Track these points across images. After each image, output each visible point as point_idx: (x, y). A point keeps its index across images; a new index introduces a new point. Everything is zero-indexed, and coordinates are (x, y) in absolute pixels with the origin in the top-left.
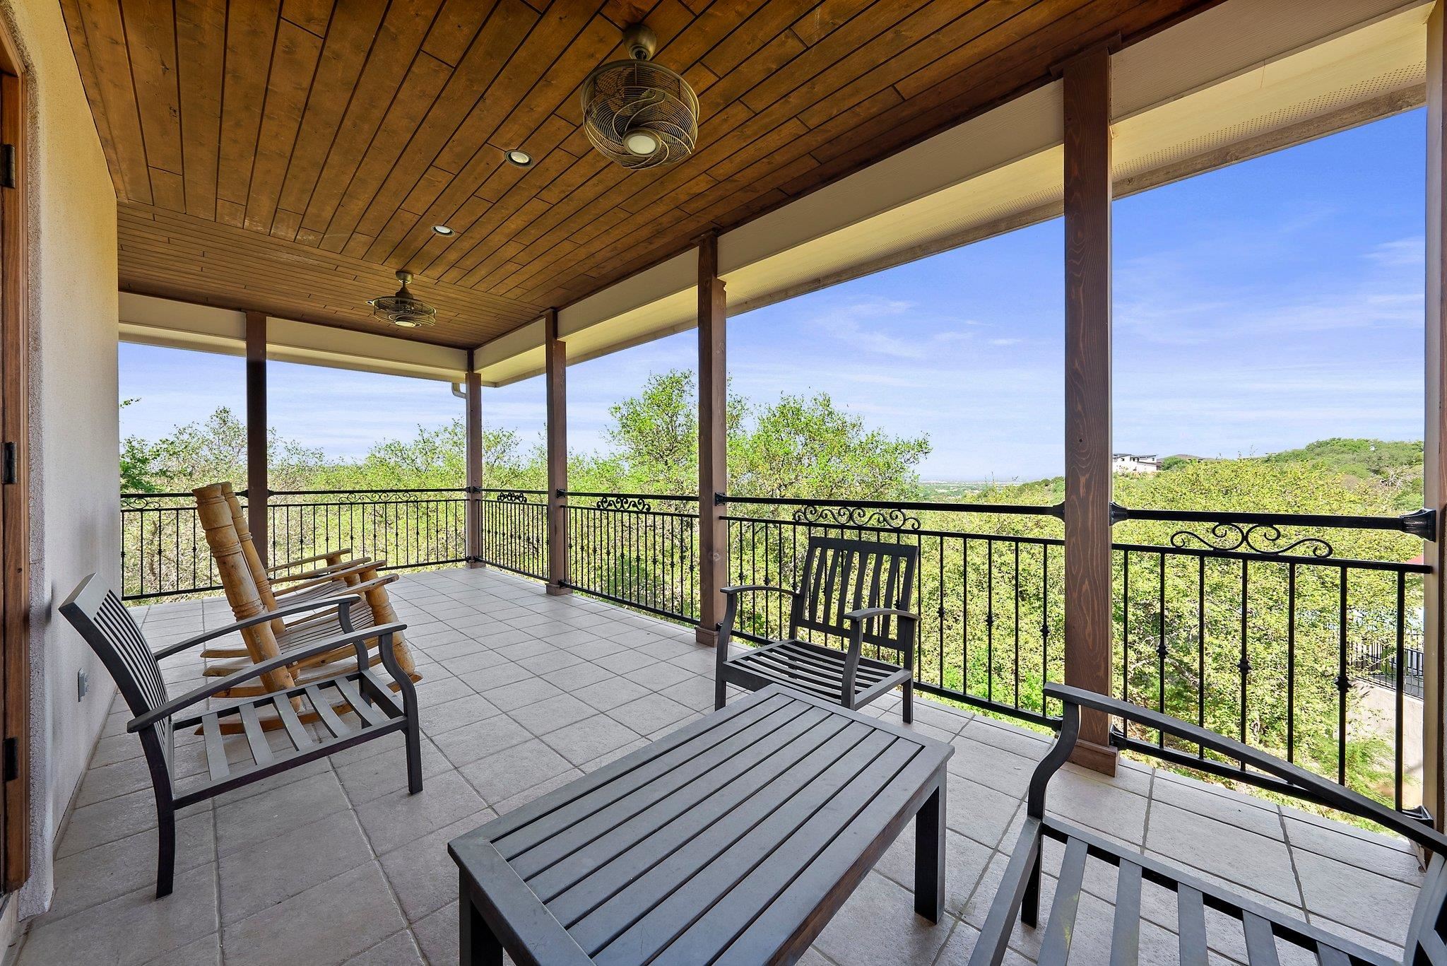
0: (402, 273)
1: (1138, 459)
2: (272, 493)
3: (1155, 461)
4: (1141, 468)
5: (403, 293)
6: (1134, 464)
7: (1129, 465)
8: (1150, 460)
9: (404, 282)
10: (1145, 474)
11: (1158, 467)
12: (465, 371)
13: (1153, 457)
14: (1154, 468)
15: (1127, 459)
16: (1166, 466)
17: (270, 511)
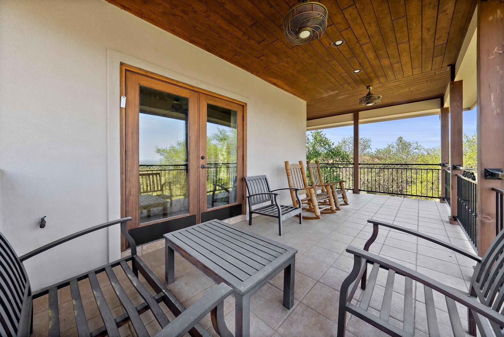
0: (368, 87)
2: (360, 164)
5: (369, 94)
9: (369, 90)
12: (438, 108)
17: (359, 169)
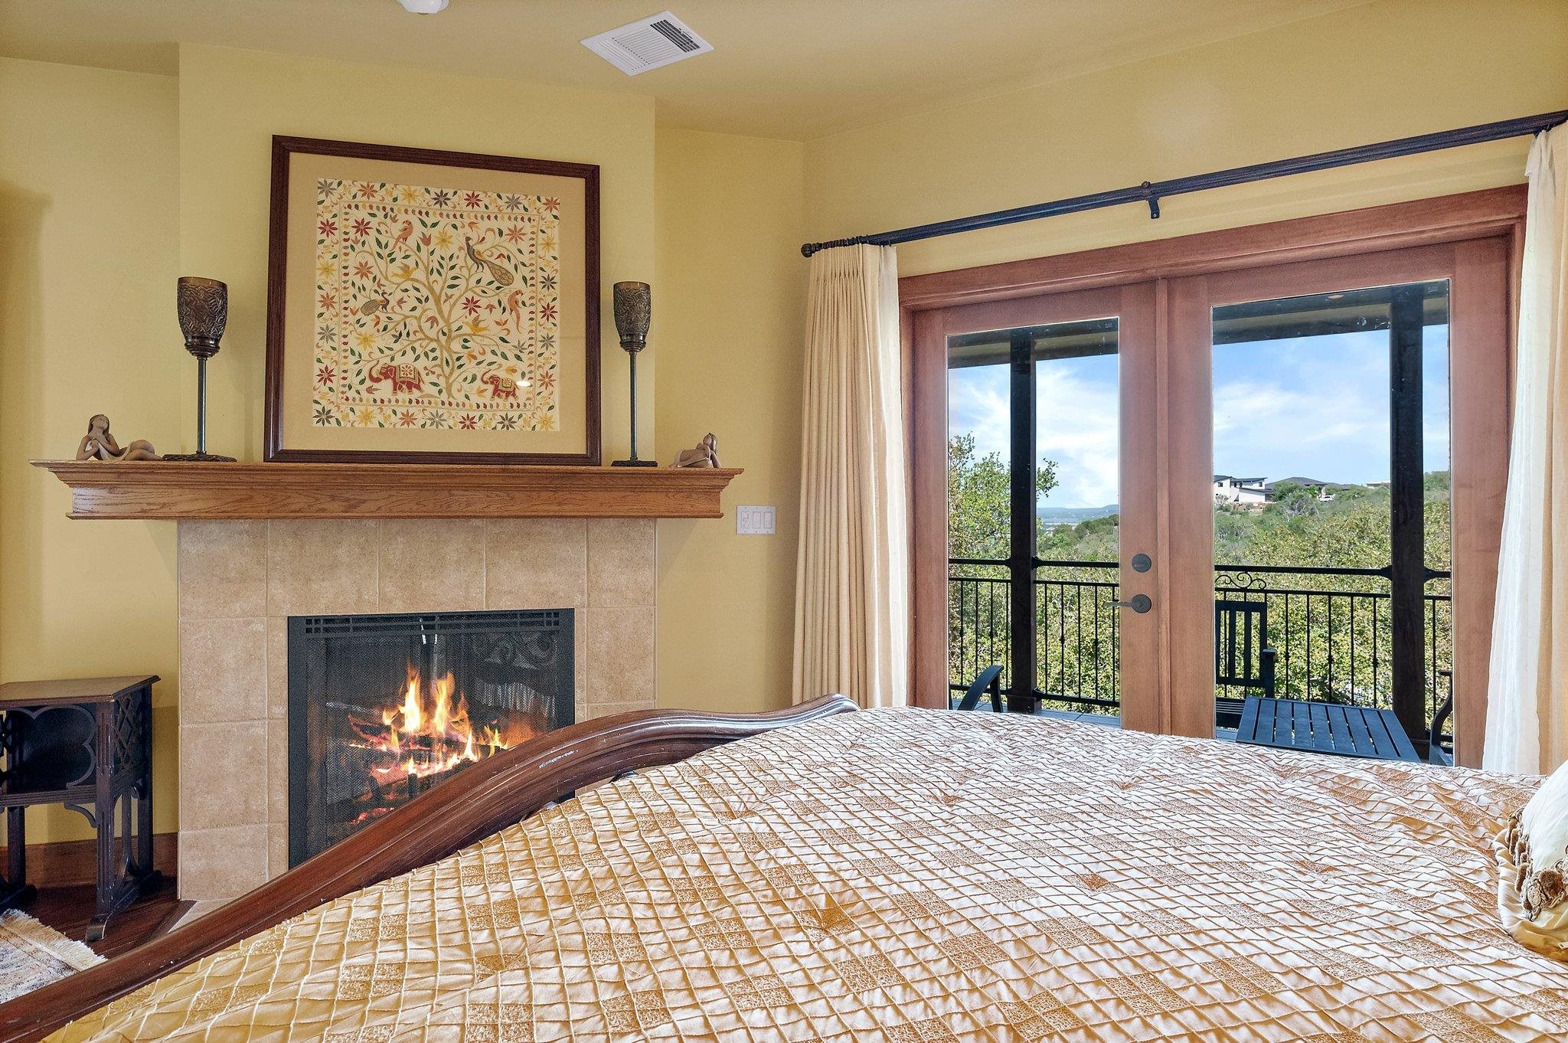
1: (1241, 485)
3: (1263, 488)
4: (1246, 498)
6: (1236, 491)
7: (1227, 490)
8: (1256, 486)
10: (1250, 506)
11: (1268, 497)
13: (1260, 481)
14: (1262, 498)
15: (1227, 483)
16: (1278, 494)
